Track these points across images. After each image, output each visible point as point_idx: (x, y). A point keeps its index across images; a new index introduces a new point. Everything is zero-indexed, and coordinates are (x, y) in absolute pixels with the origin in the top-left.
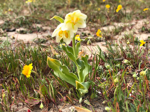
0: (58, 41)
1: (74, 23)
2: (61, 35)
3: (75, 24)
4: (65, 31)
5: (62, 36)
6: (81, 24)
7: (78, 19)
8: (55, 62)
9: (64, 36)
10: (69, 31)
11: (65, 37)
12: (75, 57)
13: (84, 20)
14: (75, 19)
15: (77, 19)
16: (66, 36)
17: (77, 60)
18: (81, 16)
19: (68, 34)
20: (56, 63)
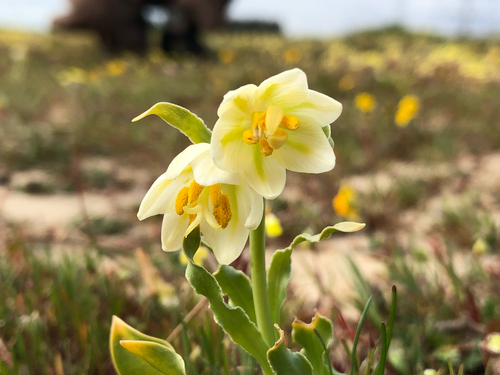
0: (171, 240)
1: (265, 144)
2: (189, 210)
3: (270, 152)
4: (217, 187)
5: (193, 217)
6: (303, 149)
7: (293, 123)
8: (152, 360)
9: (204, 217)
10: (233, 188)
11: (211, 222)
12: (260, 328)
13: (325, 129)
14: (272, 123)
15: (284, 124)
16: (217, 217)
17: (272, 354)
18: (309, 105)
19: (230, 202)
20: (157, 364)
